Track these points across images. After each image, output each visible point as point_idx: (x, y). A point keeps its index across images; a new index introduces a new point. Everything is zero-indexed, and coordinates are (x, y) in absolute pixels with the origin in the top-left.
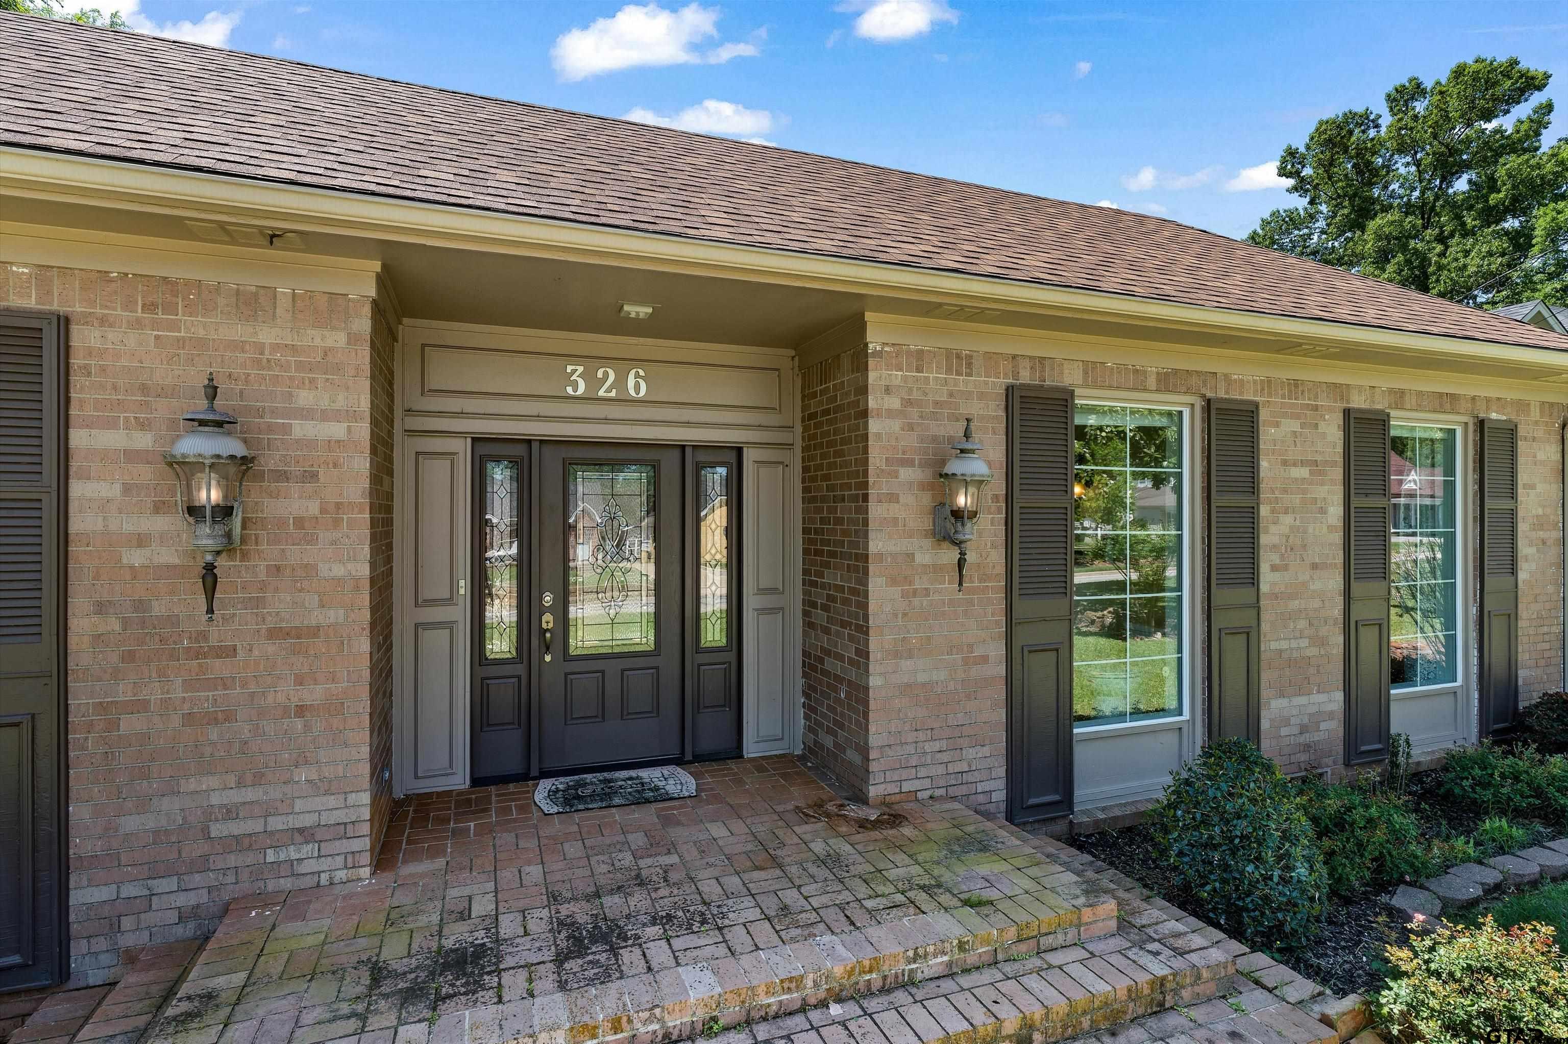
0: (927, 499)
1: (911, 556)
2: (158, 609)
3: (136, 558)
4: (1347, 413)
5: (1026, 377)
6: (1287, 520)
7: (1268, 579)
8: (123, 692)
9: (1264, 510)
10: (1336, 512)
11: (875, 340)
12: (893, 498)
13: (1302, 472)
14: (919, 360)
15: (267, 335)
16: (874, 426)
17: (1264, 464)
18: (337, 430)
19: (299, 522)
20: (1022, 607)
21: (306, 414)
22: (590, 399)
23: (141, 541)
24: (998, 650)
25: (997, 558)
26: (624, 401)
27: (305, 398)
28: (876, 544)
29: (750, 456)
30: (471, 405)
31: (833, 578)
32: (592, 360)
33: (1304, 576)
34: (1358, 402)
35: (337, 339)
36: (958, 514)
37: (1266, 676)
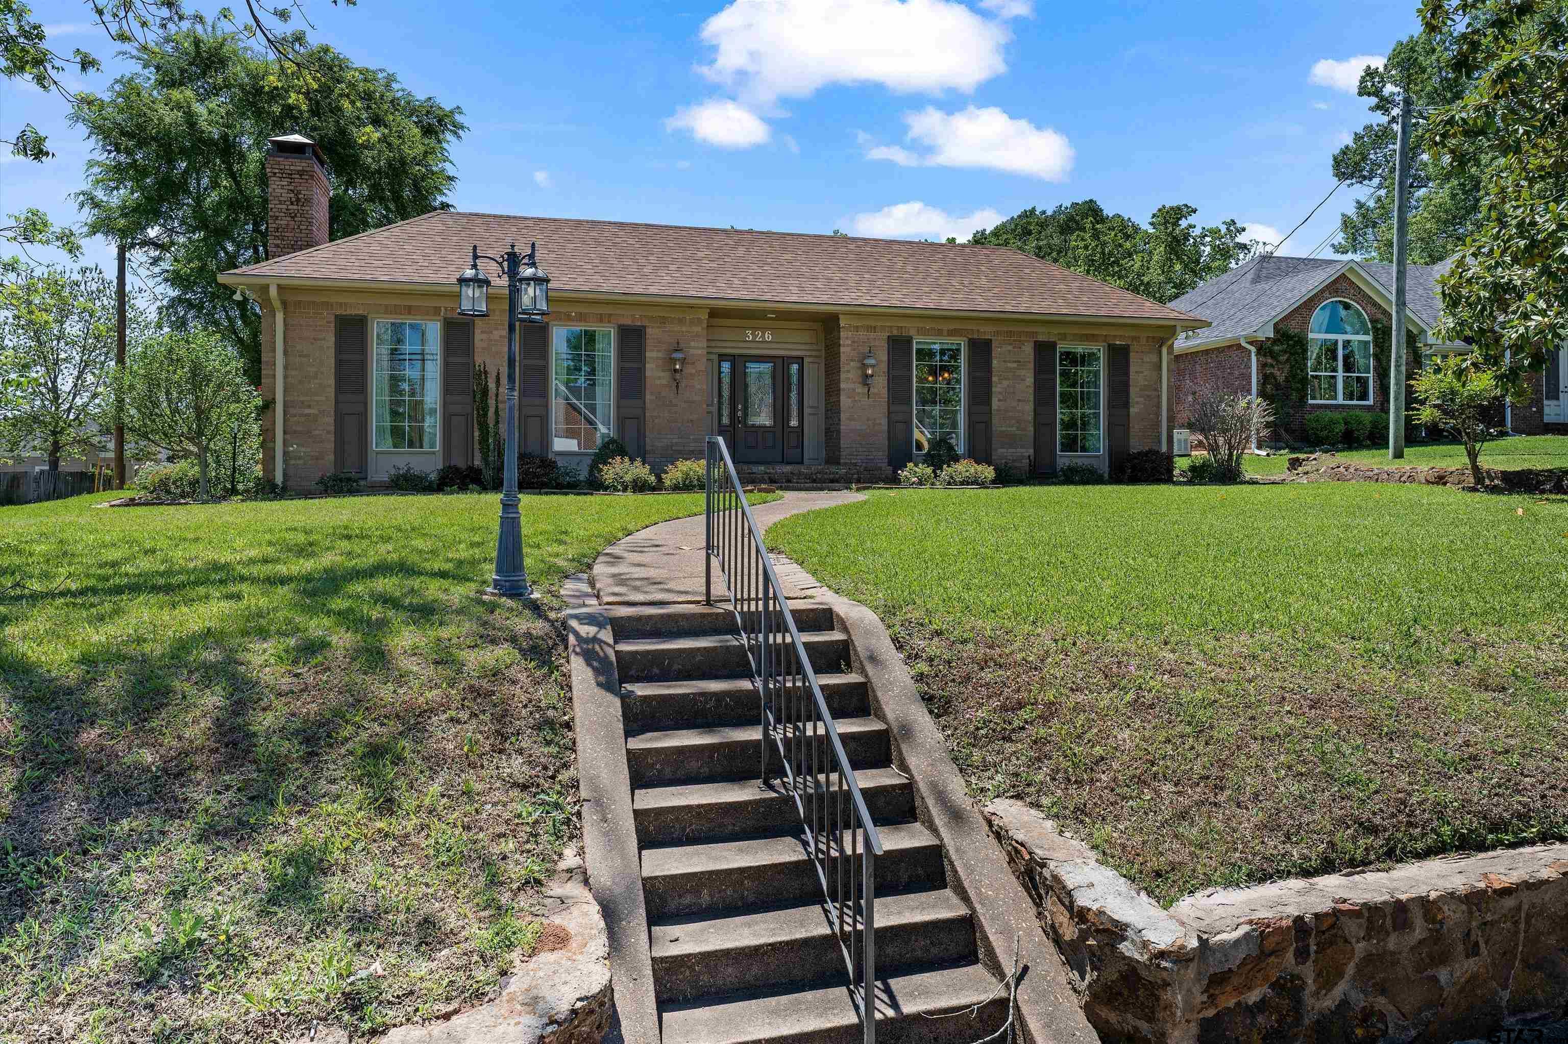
0: (860, 372)
1: (854, 390)
2: (663, 394)
3: (658, 382)
4: (1035, 342)
5: (895, 332)
6: (1006, 383)
7: (995, 404)
8: (655, 414)
9: (994, 379)
10: (1030, 380)
11: (842, 324)
12: (848, 371)
13: (1015, 365)
14: (857, 328)
15: (684, 329)
16: (842, 349)
17: (995, 362)
18: (700, 352)
19: (691, 374)
20: (893, 408)
21: (694, 348)
22: (753, 341)
23: (659, 378)
24: (884, 422)
25: (884, 392)
26: (765, 342)
27: (692, 344)
28: (843, 386)
29: (806, 360)
30: (724, 344)
31: (833, 399)
32: (754, 329)
33: (1014, 404)
34: (1041, 338)
35: (699, 329)
36: (867, 376)
37: (994, 440)
